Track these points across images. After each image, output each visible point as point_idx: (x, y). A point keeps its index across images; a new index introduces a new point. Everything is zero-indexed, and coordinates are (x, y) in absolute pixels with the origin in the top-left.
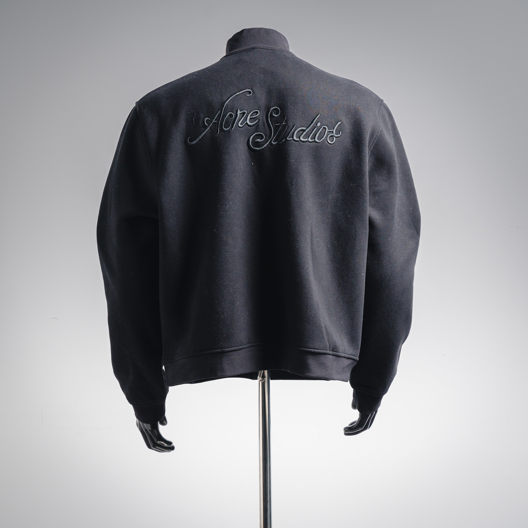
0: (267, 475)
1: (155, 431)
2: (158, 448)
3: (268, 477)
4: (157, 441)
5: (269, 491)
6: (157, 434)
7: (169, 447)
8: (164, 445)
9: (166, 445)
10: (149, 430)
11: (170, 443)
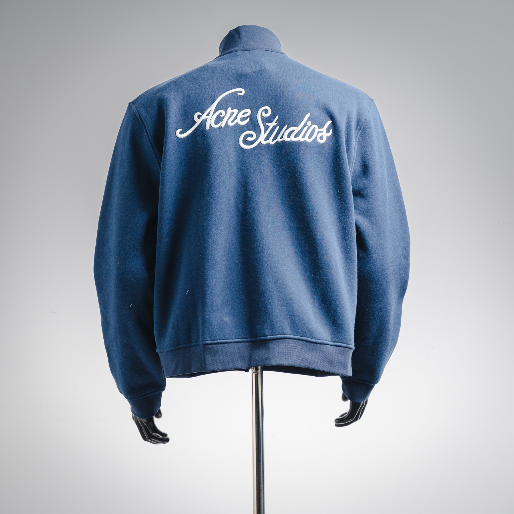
0: (261, 465)
1: (151, 423)
2: (154, 440)
3: (262, 467)
4: (152, 433)
5: (262, 481)
6: (152, 426)
7: (163, 439)
8: (159, 437)
9: (161, 437)
10: (145, 422)
11: (165, 435)
